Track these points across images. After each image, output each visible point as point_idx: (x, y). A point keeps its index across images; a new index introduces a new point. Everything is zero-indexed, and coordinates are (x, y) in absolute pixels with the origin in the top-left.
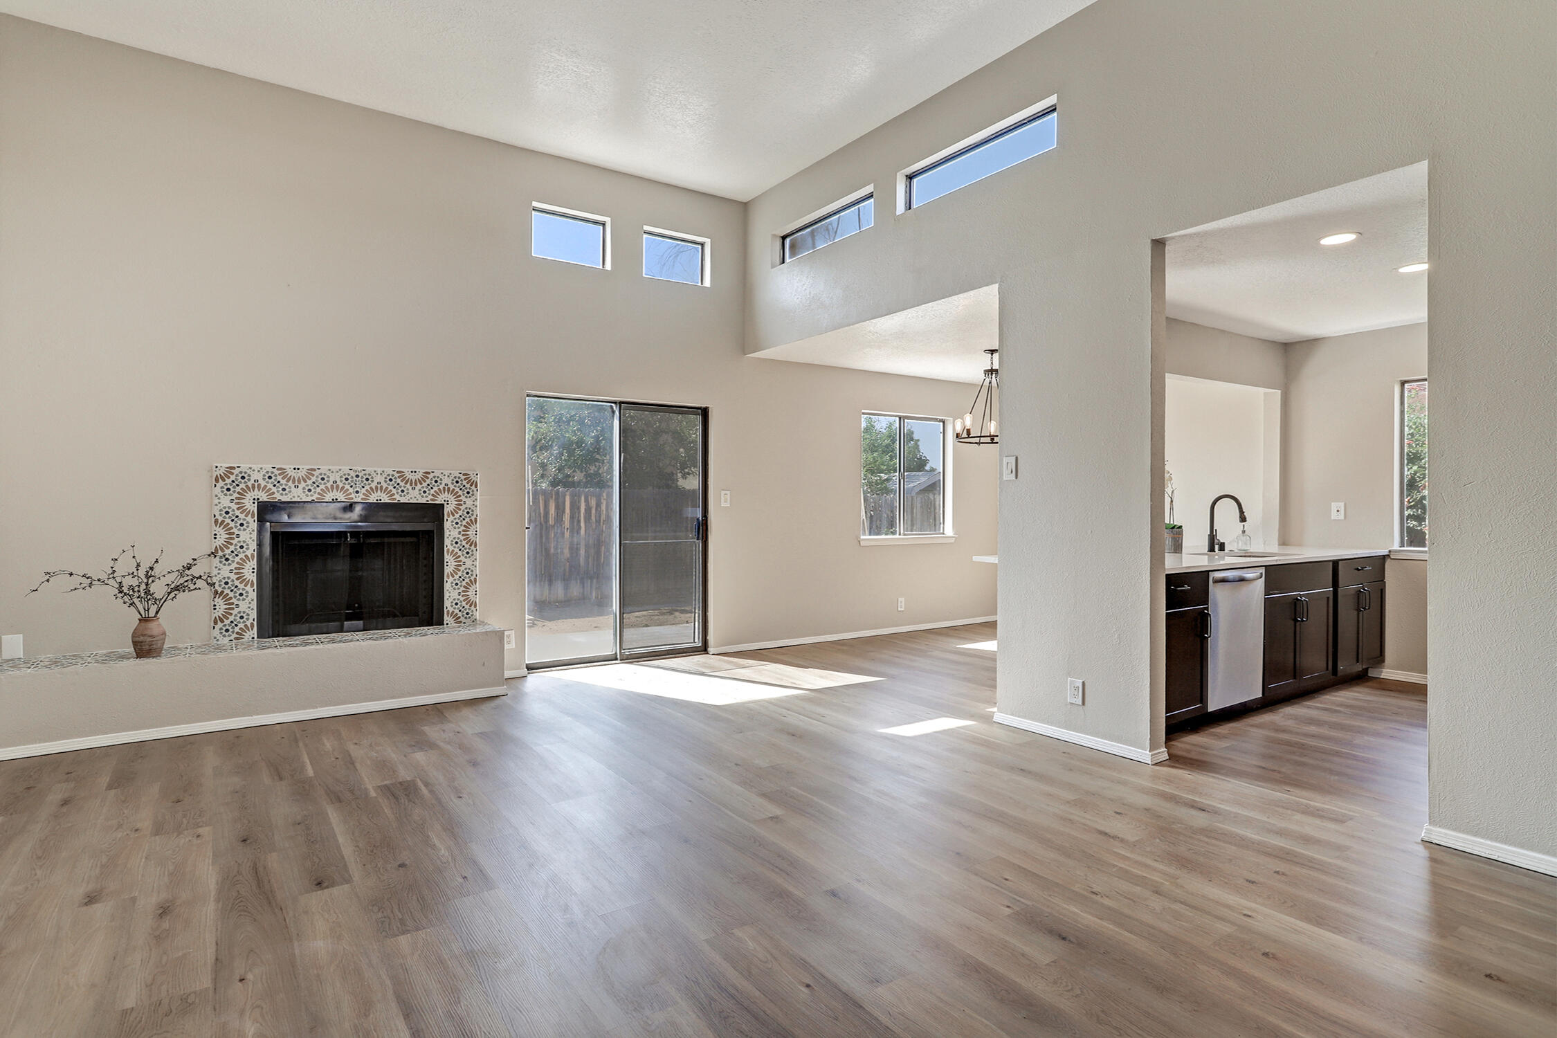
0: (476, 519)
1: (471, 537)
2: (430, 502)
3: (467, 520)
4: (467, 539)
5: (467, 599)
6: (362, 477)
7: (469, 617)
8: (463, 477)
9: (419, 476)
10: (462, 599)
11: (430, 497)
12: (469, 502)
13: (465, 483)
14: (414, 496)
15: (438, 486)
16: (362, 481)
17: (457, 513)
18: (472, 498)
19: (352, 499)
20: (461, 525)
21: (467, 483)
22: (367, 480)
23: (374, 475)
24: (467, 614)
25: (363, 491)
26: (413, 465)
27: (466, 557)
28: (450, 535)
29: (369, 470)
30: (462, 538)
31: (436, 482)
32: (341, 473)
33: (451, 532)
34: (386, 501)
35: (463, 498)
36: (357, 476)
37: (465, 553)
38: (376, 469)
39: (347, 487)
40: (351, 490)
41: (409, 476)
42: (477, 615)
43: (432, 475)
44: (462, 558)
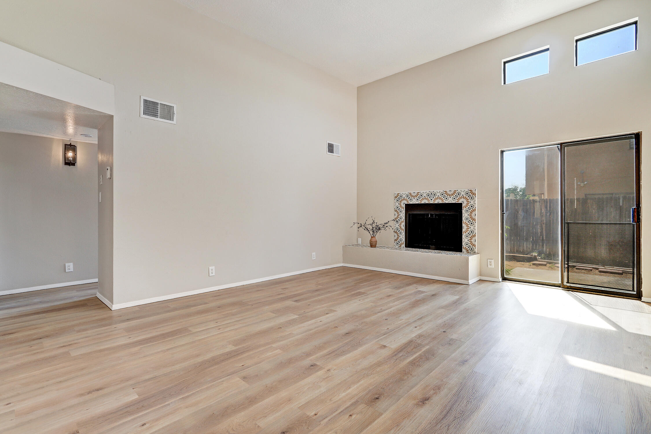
0: (475, 209)
1: (473, 217)
2: (456, 202)
3: (471, 209)
4: (471, 217)
5: (471, 243)
6: (433, 194)
7: (472, 251)
8: (469, 192)
9: (452, 192)
10: (469, 242)
11: (457, 200)
12: (472, 202)
13: (470, 194)
14: (450, 200)
15: (459, 196)
16: (433, 196)
17: (467, 207)
18: (474, 200)
19: (430, 202)
20: (469, 212)
21: (471, 194)
22: (435, 195)
23: (437, 193)
24: (472, 249)
25: (433, 199)
26: (450, 188)
27: (471, 225)
28: (464, 216)
29: (435, 191)
30: (469, 217)
31: (459, 194)
32: (427, 193)
33: (465, 215)
34: (441, 203)
35: (469, 200)
36: (431, 194)
37: (470, 223)
38: (437, 191)
39: (428, 198)
40: (430, 199)
41: (449, 193)
42: (476, 250)
43: (457, 191)
44: (469, 226)
